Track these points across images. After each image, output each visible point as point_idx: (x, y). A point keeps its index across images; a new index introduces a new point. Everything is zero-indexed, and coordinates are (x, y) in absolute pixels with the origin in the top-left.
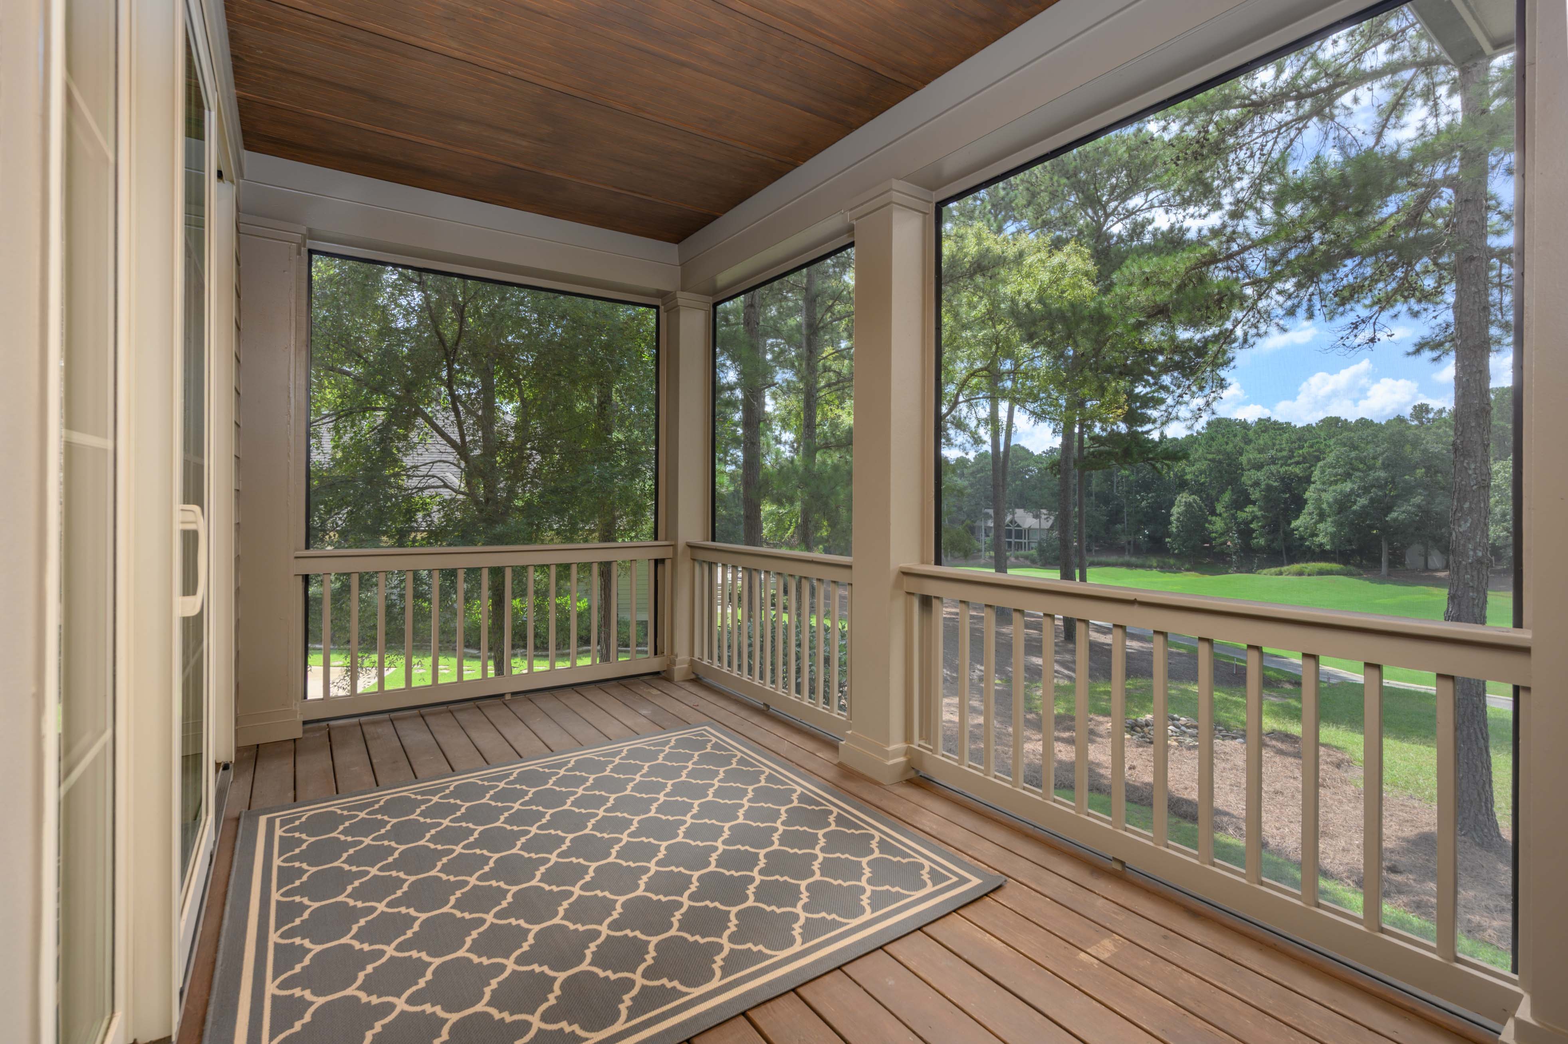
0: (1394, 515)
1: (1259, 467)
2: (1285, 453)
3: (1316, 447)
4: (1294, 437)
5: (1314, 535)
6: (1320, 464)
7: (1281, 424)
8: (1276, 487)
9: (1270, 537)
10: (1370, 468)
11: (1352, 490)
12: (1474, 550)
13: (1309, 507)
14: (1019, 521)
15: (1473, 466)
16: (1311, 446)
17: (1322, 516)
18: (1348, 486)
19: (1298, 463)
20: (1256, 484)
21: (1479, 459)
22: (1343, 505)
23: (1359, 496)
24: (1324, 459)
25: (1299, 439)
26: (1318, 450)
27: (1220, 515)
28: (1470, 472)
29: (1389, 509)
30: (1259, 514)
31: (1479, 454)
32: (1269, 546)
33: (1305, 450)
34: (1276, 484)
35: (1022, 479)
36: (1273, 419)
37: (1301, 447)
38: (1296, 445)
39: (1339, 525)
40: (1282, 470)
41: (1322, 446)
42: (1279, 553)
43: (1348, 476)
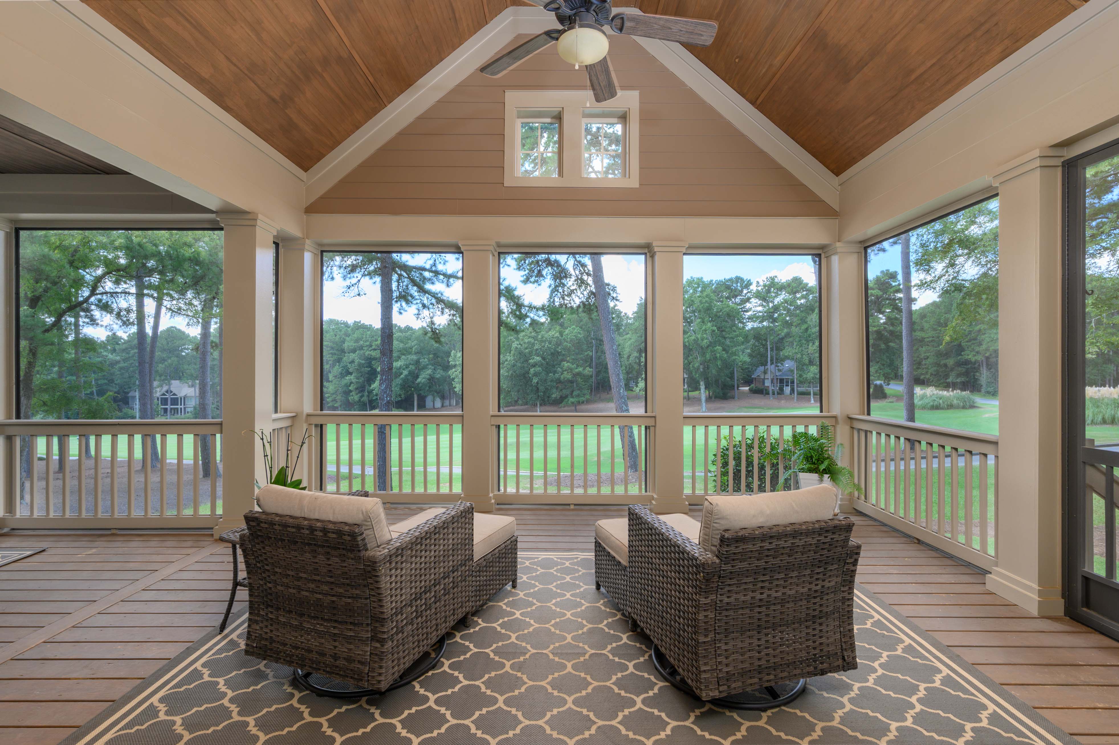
0: (419, 380)
1: (354, 351)
2: (366, 343)
4: (371, 333)
7: (365, 325)
8: (363, 364)
9: (360, 395)
14: (174, 391)
19: (373, 349)
20: (353, 362)
23: (404, 369)
27: (332, 382)
29: (417, 377)
30: (353, 381)
32: (360, 400)
34: (363, 362)
35: (179, 356)
37: (376, 340)
40: (367, 353)
42: (365, 404)
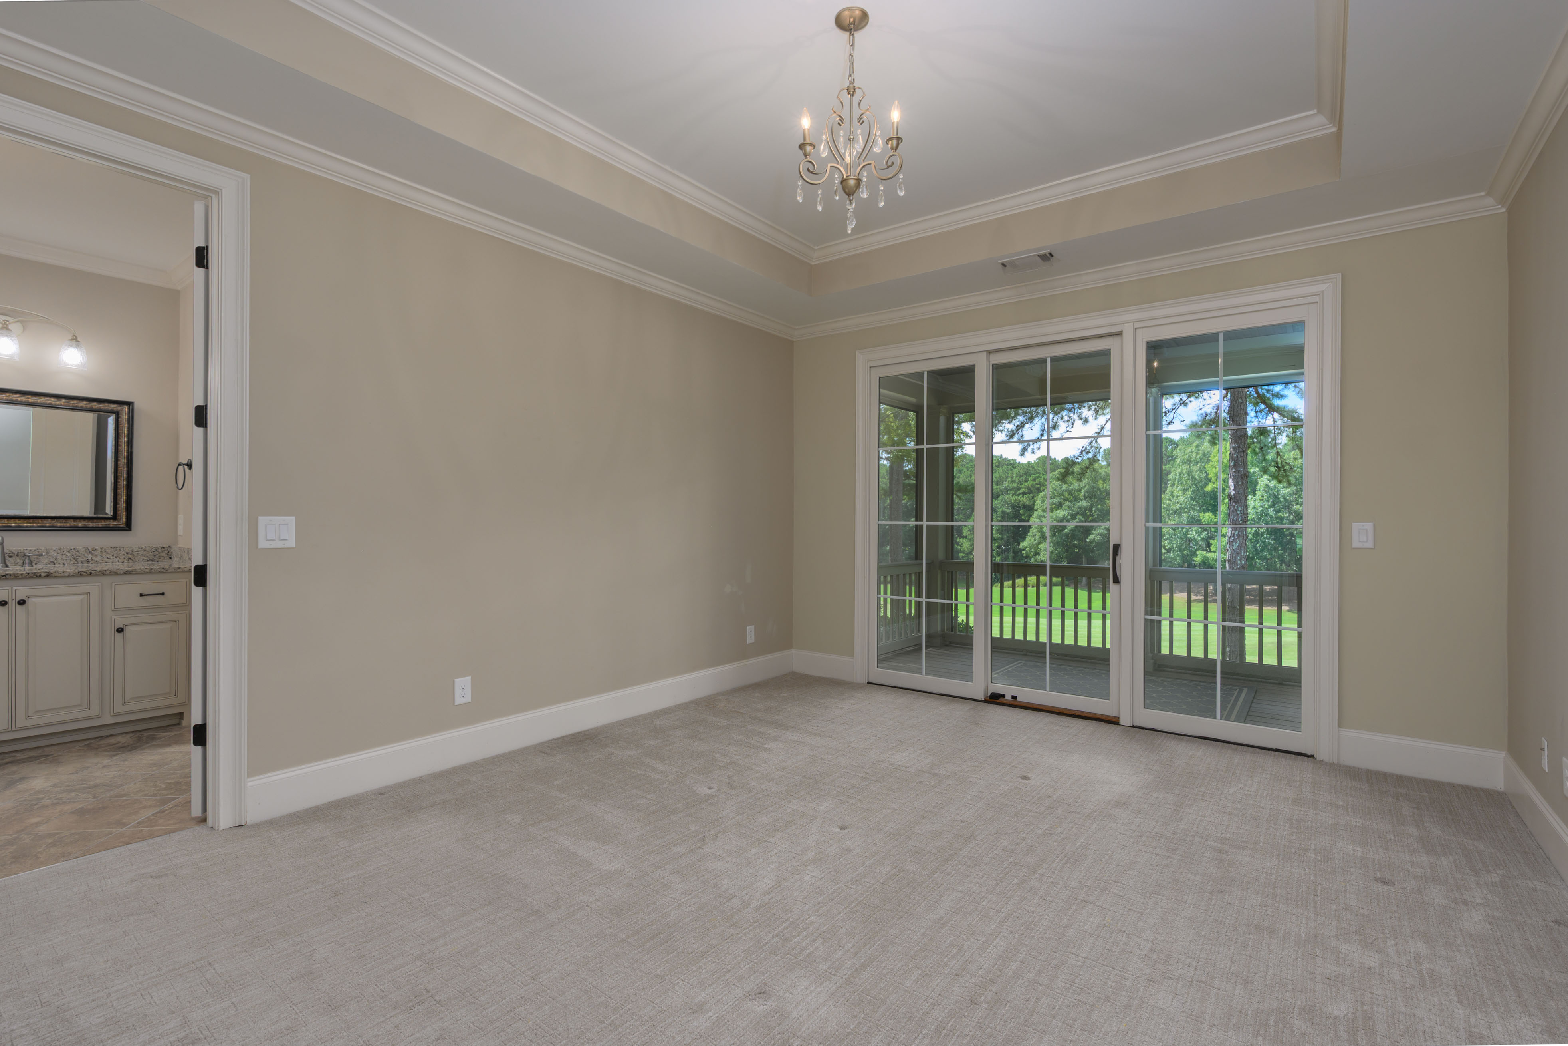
0: (1091, 537)
2: (1015, 485)
3: (1037, 481)
4: (1022, 471)
5: (1037, 554)
6: (1041, 494)
7: (1010, 461)
8: (1008, 514)
10: (1076, 499)
11: (1064, 516)
12: (1241, 560)
13: (1033, 531)
15: (1240, 509)
16: (1034, 480)
17: (1043, 537)
18: (1061, 513)
19: (1024, 493)
21: (1243, 505)
22: (1056, 530)
23: (1068, 521)
24: (1044, 490)
25: (1026, 474)
26: (1039, 484)
27: (966, 537)
28: (1239, 512)
29: (1088, 532)
31: (1243, 502)
33: (1029, 483)
34: (1008, 511)
36: (1004, 457)
37: (1026, 481)
38: (1023, 478)
39: (1056, 544)
40: (1013, 499)
41: (1042, 480)
43: (1059, 506)
